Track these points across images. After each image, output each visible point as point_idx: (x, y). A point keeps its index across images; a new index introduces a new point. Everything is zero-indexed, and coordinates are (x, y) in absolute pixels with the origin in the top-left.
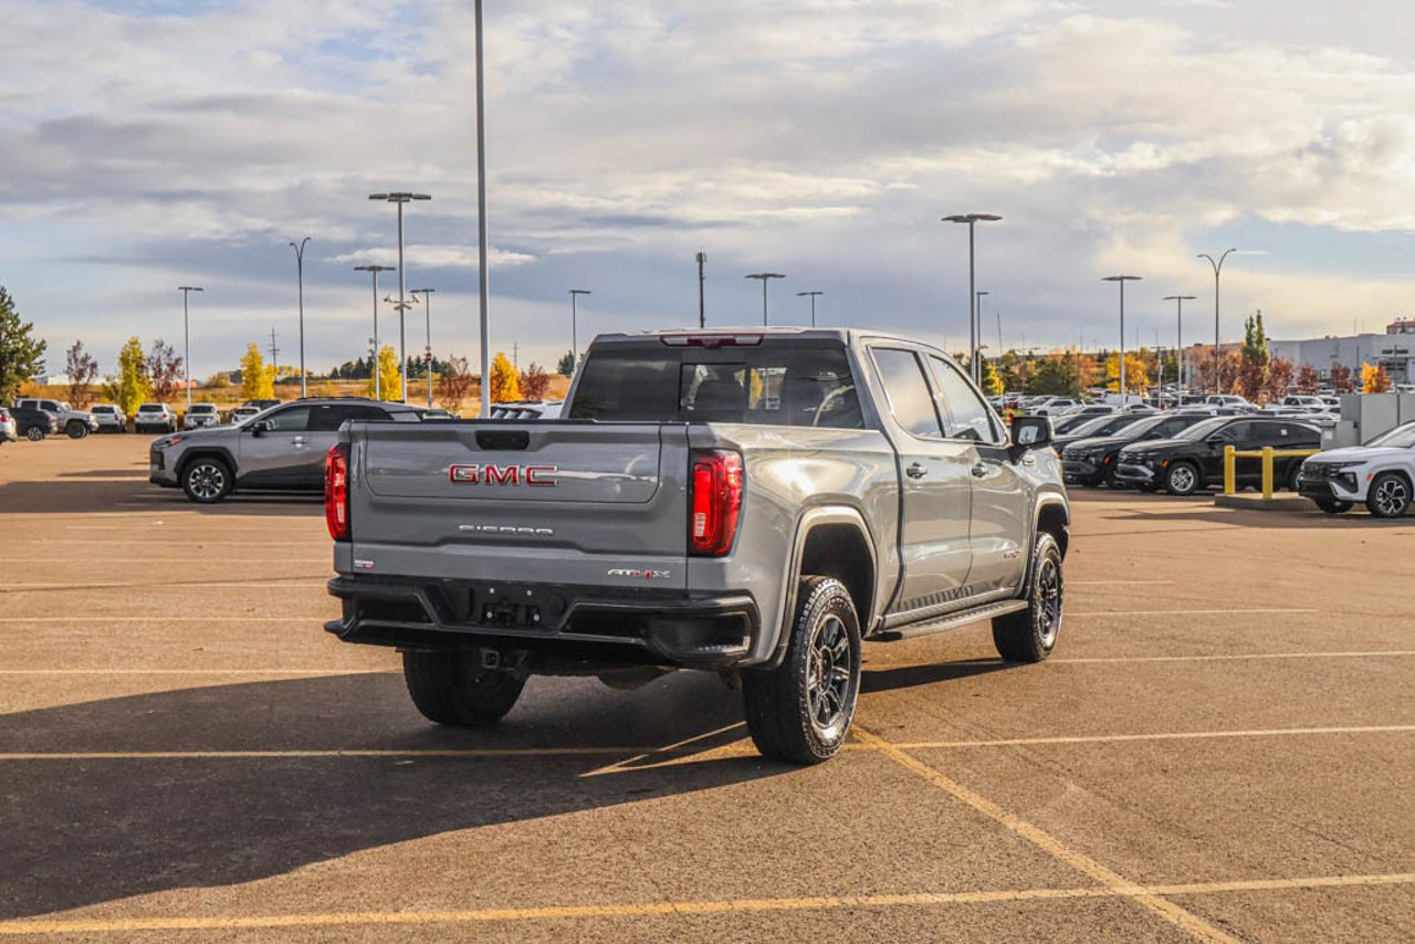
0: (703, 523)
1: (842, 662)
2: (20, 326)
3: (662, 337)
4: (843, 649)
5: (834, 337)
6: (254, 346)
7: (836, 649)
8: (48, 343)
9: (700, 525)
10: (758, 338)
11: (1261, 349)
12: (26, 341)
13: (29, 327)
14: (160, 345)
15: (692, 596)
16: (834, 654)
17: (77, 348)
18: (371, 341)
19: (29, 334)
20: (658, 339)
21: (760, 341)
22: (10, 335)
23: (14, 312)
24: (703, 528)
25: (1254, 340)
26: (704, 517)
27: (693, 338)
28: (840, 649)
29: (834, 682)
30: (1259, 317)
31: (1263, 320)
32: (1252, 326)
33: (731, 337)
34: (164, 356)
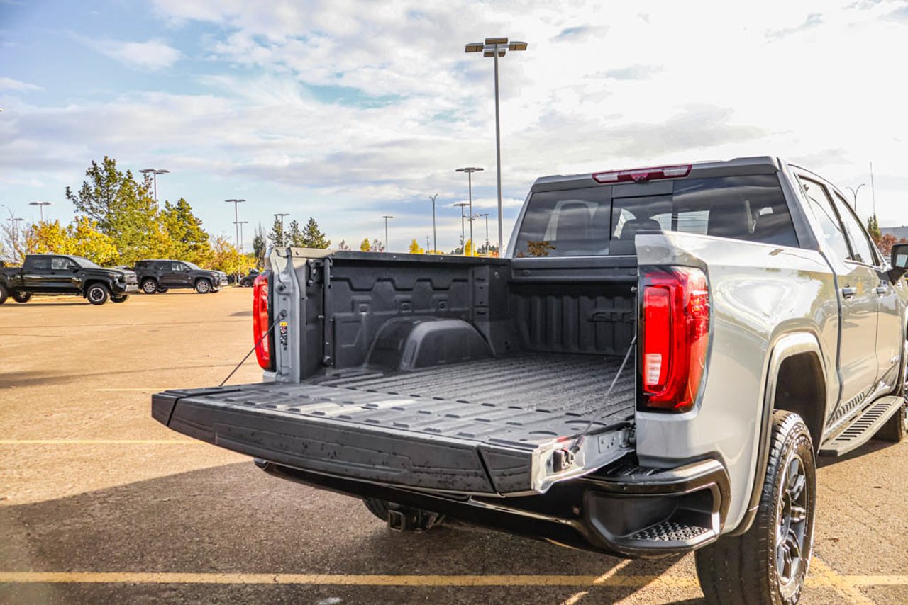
0: (659, 365)
1: (799, 502)
2: (320, 235)
3: (594, 175)
4: (801, 489)
5: (765, 162)
6: (415, 241)
7: (795, 490)
8: (331, 242)
9: (653, 369)
10: (686, 170)
11: (876, 231)
12: (322, 241)
13: (323, 235)
14: (376, 241)
15: (642, 463)
16: (793, 495)
17: (343, 243)
18: (461, 237)
19: (324, 238)
20: (591, 177)
21: (688, 171)
22: (316, 239)
23: (318, 229)
24: (658, 372)
25: (872, 227)
26: (659, 357)
27: (622, 174)
28: (799, 489)
29: (793, 523)
30: (875, 217)
31: (877, 218)
32: (871, 221)
33: (660, 170)
34: (378, 246)
